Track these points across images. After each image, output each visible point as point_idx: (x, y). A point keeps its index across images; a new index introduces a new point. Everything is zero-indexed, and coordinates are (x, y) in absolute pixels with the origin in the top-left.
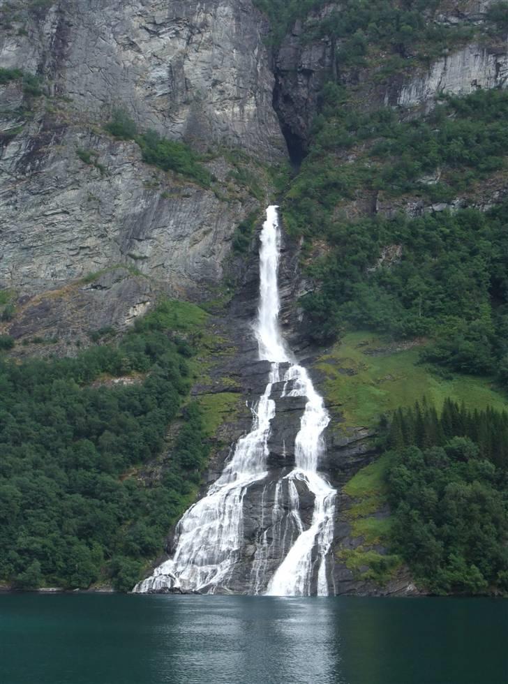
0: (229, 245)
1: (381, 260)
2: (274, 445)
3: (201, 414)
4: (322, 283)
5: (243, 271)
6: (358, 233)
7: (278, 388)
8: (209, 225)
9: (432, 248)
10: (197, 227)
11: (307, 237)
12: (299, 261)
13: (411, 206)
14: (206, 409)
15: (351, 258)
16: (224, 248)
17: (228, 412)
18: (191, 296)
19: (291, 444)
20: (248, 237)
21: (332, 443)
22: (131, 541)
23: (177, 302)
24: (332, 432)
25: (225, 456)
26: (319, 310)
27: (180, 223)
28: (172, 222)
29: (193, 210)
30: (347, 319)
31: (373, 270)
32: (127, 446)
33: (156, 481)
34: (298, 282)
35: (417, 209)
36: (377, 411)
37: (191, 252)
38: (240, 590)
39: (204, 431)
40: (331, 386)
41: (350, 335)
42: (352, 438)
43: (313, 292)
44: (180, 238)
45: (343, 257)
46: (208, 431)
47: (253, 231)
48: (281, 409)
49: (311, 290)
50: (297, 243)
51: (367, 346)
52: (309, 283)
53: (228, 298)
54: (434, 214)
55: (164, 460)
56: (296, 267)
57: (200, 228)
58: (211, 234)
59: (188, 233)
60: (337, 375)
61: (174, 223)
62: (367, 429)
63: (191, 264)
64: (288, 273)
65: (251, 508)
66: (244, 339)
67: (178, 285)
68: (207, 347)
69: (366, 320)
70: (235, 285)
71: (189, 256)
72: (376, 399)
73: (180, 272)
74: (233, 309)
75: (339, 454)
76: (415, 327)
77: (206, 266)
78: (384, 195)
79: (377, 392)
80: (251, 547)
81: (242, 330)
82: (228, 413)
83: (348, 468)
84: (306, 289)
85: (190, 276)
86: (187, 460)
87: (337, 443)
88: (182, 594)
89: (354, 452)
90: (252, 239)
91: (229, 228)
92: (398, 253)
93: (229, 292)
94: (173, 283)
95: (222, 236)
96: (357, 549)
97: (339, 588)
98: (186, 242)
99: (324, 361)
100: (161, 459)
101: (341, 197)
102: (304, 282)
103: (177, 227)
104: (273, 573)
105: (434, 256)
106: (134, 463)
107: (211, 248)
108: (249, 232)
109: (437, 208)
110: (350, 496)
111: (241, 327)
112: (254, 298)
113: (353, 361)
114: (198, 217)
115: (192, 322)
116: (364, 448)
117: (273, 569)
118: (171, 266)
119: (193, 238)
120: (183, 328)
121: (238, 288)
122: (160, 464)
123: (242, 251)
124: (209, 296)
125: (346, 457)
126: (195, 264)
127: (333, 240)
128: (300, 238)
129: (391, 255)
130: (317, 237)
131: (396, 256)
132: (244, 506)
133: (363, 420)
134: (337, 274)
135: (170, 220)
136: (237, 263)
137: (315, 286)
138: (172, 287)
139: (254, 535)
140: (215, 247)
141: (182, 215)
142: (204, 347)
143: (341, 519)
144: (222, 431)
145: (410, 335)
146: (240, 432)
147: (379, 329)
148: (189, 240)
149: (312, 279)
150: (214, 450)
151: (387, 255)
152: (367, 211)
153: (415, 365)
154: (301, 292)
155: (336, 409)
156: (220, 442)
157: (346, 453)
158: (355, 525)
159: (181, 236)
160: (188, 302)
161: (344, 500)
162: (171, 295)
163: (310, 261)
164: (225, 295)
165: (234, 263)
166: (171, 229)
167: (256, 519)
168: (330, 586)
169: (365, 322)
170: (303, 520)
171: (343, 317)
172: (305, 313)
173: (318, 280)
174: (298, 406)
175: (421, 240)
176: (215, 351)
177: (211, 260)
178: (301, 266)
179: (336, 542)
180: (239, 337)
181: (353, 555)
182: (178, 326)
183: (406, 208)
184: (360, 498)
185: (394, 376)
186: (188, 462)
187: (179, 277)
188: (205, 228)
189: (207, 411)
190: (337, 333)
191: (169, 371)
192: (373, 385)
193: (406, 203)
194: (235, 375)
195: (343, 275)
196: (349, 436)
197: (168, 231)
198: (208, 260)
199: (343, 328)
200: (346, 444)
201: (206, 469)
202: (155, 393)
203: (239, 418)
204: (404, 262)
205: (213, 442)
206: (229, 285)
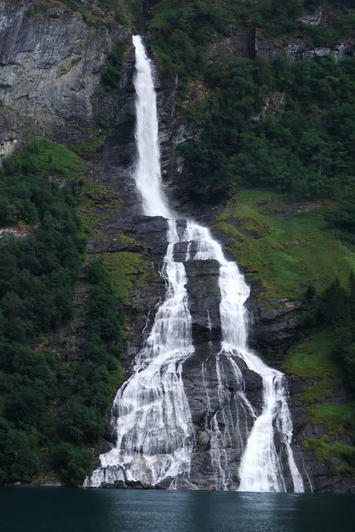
0: (97, 78)
1: (265, 108)
2: (197, 316)
3: (107, 275)
4: (202, 130)
5: (115, 110)
6: (241, 76)
7: (181, 249)
8: (79, 53)
9: (320, 97)
10: (66, 54)
11: (182, 76)
12: (176, 103)
13: (293, 48)
14: (110, 270)
15: (235, 104)
16: (92, 82)
17: (135, 274)
18: (59, 136)
19: (216, 316)
20: (119, 70)
21: (259, 315)
22: (71, 424)
23: (45, 142)
24: (257, 303)
25: (142, 326)
26: (202, 161)
27: (47, 48)
28: (38, 46)
29: (62, 34)
30: (238, 174)
31: (257, 118)
32: (36, 312)
33: (72, 353)
34: (176, 127)
35: (299, 52)
36: (297, 281)
37: (58, 84)
38: (205, 485)
39: (117, 296)
40: (239, 249)
41: (243, 193)
42: (280, 310)
43: (192, 140)
44: (47, 65)
45: (226, 102)
46: (121, 297)
47: (124, 64)
48: (193, 274)
49: (190, 138)
50: (173, 81)
51: (266, 206)
52: (187, 129)
53: (101, 142)
54: (317, 58)
55: (77, 329)
56: (173, 109)
57: (69, 56)
58: (80, 64)
59: (56, 61)
60: (243, 238)
61: (40, 47)
62: (293, 301)
63: (58, 97)
64: (164, 115)
65: (193, 389)
66: (126, 189)
67: (44, 122)
68: (90, 197)
69: (263, 175)
70: (108, 126)
71: (56, 88)
72: (291, 267)
73: (46, 106)
74: (106, 154)
75: (266, 328)
76: (318, 187)
77: (75, 101)
78: (263, 33)
79: (290, 259)
80: (203, 434)
81: (122, 179)
82: (135, 276)
83: (278, 345)
84: (185, 136)
85: (57, 111)
86: (108, 329)
87: (264, 316)
88: (144, 488)
89: (283, 325)
90: (123, 73)
91: (98, 59)
92: (282, 101)
93: (101, 134)
94: (39, 119)
95: (91, 67)
96: (322, 439)
97: (315, 483)
98: (53, 71)
99: (225, 221)
100: (73, 328)
101: (215, 32)
102: (182, 128)
103: (44, 52)
104: (238, 465)
105: (322, 107)
106: (44, 331)
107: (81, 80)
108: (121, 65)
109: (319, 52)
110: (300, 378)
111: (121, 175)
112: (127, 143)
113: (256, 223)
114: (67, 44)
115: (68, 167)
116: (293, 323)
117: (237, 460)
118: (36, 98)
119: (61, 67)
120: (61, 173)
121: (111, 130)
122: (73, 333)
123: (114, 87)
124: (79, 137)
125: (275, 332)
126: (63, 99)
127: (212, 82)
128: (175, 77)
129: (275, 103)
130: (193, 76)
131: (280, 105)
132: (185, 386)
133: (286, 291)
134: (220, 122)
135: (36, 43)
136: (108, 100)
137: (194, 134)
138: (38, 123)
139: (203, 420)
140: (85, 80)
141: (49, 38)
142: (86, 197)
143: (296, 403)
144: (135, 296)
145: (313, 195)
146: (155, 298)
147: (279, 187)
148: (56, 69)
149: (192, 125)
150: (128, 319)
151: (271, 102)
152: (242, 50)
153: (322, 230)
154: (179, 140)
155: (252, 277)
156: (135, 309)
157: (275, 328)
158: (313, 411)
159: (49, 64)
160: (55, 143)
161: (295, 382)
162: (36, 133)
163: (188, 104)
164: (98, 136)
165: (105, 100)
166: (37, 54)
167: (201, 401)
168: (305, 481)
169: (262, 178)
170: (253, 405)
171: (234, 171)
172: (185, 164)
173: (198, 126)
174: (212, 272)
175: (307, 88)
176: (99, 202)
177: (80, 94)
178: (178, 108)
179: (298, 430)
180: (120, 188)
181: (321, 446)
182: (55, 171)
183: (287, 50)
184: (312, 380)
185: (303, 241)
186: (109, 332)
187: (45, 112)
188: (74, 57)
189: (113, 272)
190: (227, 189)
191: (64, 224)
192: (282, 250)
193: (287, 45)
194: (128, 231)
195: (228, 123)
196: (276, 308)
197: (34, 57)
198: (78, 94)
199: (235, 184)
200: (274, 317)
201: (124, 340)
202: (54, 249)
203: (149, 282)
204: (289, 112)
205: (127, 310)
206: (101, 126)
